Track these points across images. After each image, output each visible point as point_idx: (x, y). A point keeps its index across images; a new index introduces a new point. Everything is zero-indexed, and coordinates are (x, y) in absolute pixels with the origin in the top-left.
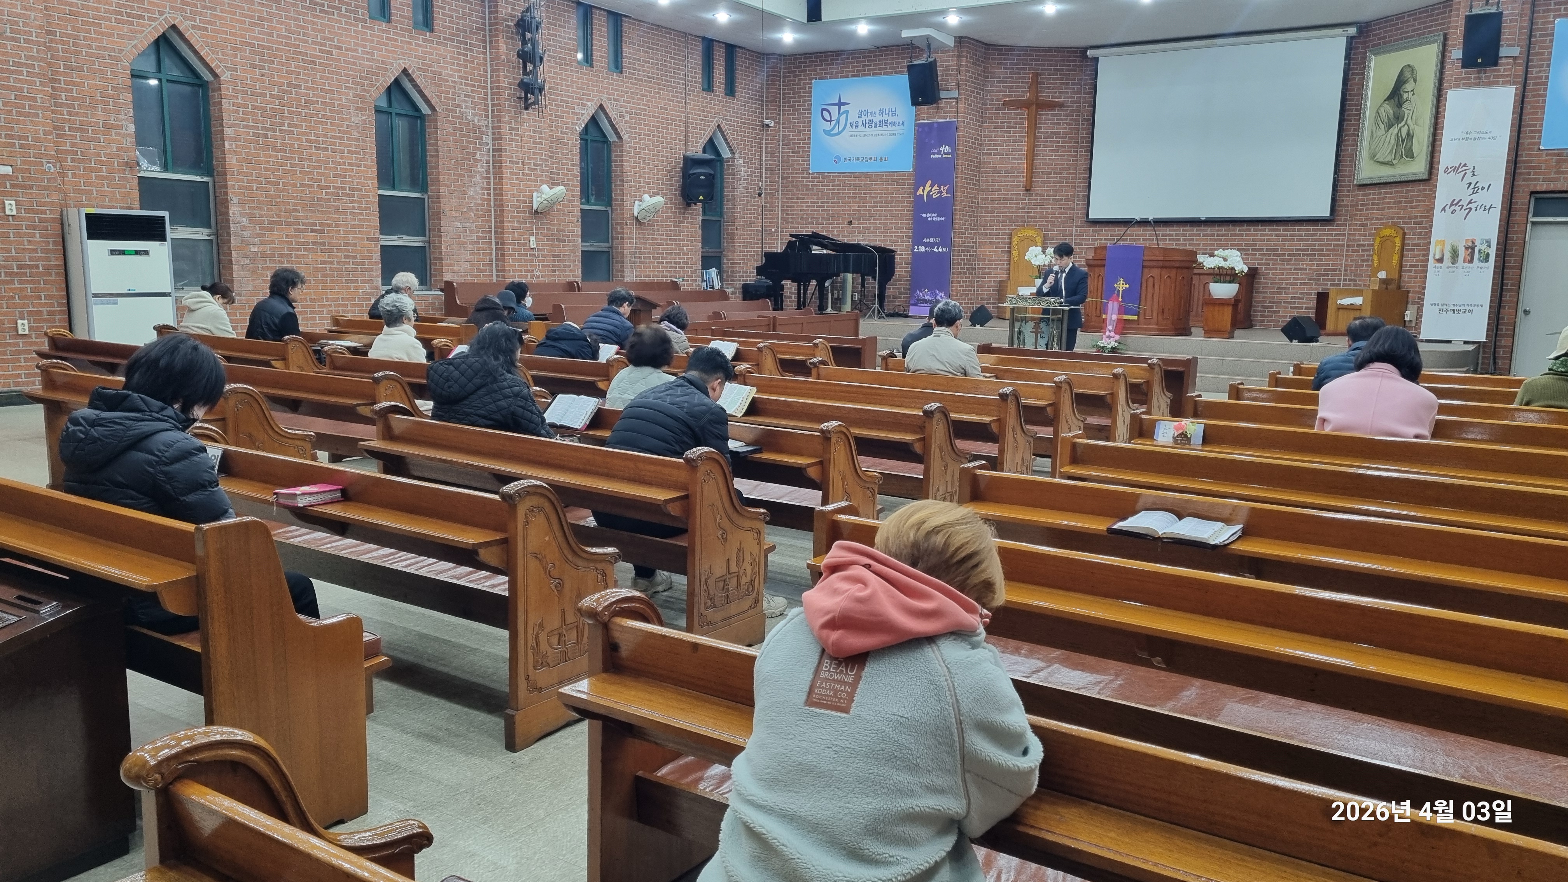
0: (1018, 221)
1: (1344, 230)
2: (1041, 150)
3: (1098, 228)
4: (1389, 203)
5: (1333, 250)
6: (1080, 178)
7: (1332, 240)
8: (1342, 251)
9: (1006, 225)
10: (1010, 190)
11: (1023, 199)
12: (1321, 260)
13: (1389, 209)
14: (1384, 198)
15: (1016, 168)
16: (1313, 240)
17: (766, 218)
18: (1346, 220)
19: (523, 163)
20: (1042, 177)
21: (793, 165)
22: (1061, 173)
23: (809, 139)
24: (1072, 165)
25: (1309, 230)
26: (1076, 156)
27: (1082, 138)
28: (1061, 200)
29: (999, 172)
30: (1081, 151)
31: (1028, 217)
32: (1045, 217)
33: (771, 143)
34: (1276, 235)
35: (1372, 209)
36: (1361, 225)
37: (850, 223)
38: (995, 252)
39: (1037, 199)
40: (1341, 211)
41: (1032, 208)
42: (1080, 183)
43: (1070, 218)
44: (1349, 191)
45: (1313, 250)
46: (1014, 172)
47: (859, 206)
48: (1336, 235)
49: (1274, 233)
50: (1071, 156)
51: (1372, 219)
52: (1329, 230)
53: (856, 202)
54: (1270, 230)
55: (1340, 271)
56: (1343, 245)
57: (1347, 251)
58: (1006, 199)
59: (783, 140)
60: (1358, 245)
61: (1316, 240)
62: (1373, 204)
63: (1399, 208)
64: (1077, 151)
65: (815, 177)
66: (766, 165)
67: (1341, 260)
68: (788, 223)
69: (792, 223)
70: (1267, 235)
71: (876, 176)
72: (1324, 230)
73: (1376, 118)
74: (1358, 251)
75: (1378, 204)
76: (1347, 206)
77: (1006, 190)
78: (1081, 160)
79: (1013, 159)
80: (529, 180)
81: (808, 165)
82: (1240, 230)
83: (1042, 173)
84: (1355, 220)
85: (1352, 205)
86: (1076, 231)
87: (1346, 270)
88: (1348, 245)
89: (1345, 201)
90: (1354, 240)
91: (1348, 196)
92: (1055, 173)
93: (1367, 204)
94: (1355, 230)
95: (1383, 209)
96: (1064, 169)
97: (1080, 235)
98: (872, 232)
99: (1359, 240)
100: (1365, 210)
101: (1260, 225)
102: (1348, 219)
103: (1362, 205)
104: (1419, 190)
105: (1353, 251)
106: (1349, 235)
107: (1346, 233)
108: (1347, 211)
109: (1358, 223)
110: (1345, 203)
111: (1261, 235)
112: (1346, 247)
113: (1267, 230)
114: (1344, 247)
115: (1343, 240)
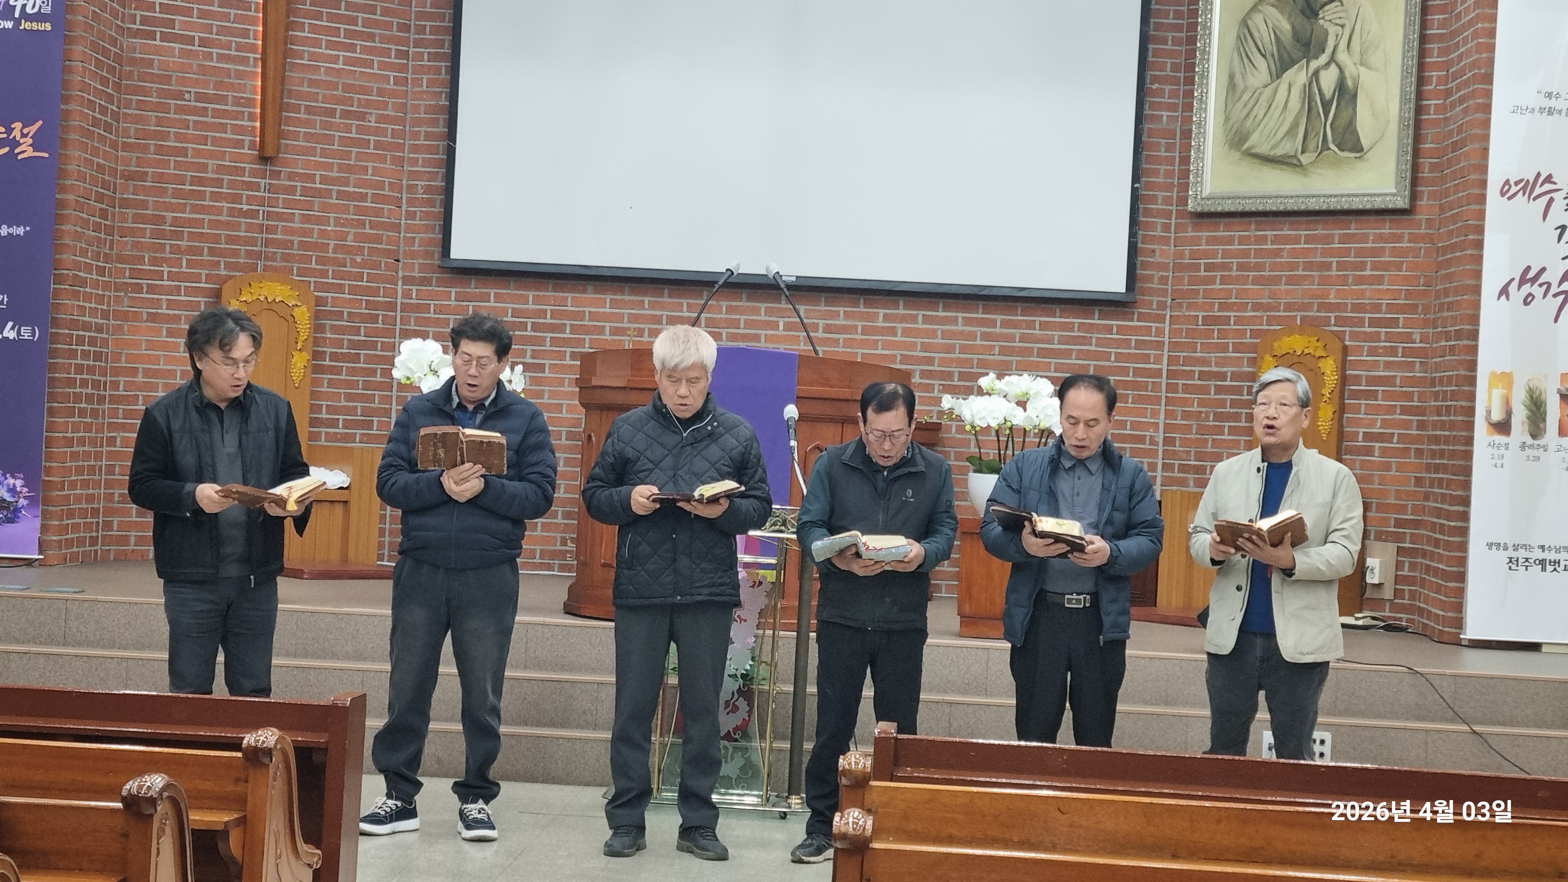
0: (236, 253)
1: (1160, 332)
3: (477, 290)
5: (1133, 386)
8: (1156, 386)
9: (201, 265)
10: (211, 156)
11: (251, 187)
13: (1291, 281)
15: (234, 87)
18: (1162, 306)
25: (1070, 327)
31: (267, 244)
35: (1243, 280)
36: (1207, 320)
38: (166, 347)
39: (293, 191)
44: (1174, 228)
46: (226, 101)
48: (1140, 344)
49: (979, 330)
51: (1242, 307)
52: (1121, 330)
54: (967, 322)
56: (1158, 373)
57: (1171, 388)
60: (1201, 375)
61: (1088, 355)
62: (1241, 266)
67: (1155, 414)
70: (960, 335)
72: (1113, 329)
73: (1240, 39)
74: (1200, 390)
75: (1260, 267)
76: (1164, 267)
82: (886, 318)
84: (1190, 307)
85: (1180, 267)
88: (1171, 374)
89: (1165, 253)
90: (1187, 361)
91: (1166, 241)
93: (1225, 267)
94: (1190, 333)
95: (1276, 280)
99: (1205, 362)
100: (1218, 281)
101: (941, 305)
102: (1169, 304)
103: (1209, 267)
104: (1380, 238)
105: (1187, 389)
106: (1174, 346)
107: (1166, 340)
108: (1164, 280)
109: (1201, 314)
110: (1158, 259)
111: (945, 335)
112: (1167, 378)
113: (960, 320)
114: (1161, 376)
115: (1158, 359)
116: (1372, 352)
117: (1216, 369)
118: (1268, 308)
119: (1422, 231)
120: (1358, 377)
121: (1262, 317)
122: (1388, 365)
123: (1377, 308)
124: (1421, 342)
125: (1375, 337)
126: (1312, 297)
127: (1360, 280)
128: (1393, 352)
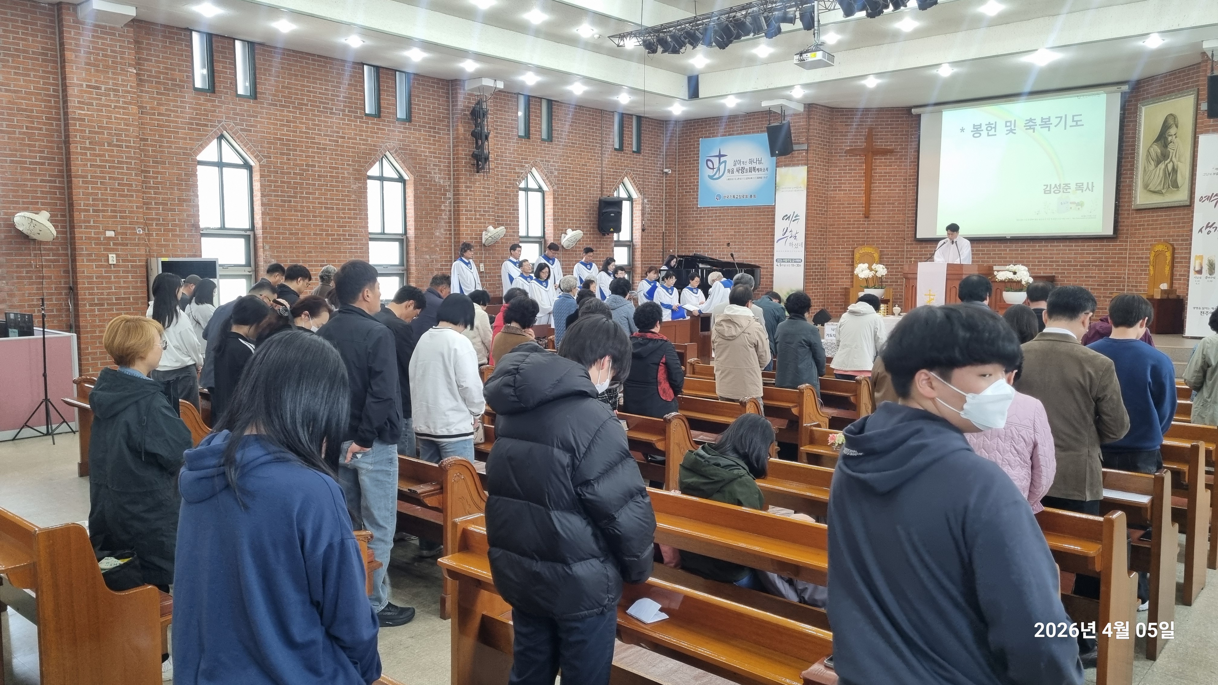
0: (859, 241)
1: (1126, 245)
2: (877, 187)
3: (924, 245)
4: (1161, 224)
5: (1118, 262)
6: (909, 207)
7: (1116, 254)
8: (1125, 262)
9: (850, 245)
10: (852, 218)
11: (862, 224)
12: (1108, 270)
13: (1161, 228)
15: (857, 200)
16: (1100, 254)
17: (666, 242)
18: (1127, 238)
19: (475, 211)
20: (878, 207)
21: (685, 202)
22: (893, 204)
23: (698, 182)
24: (902, 197)
25: (1097, 246)
26: (906, 190)
27: (910, 176)
28: (894, 224)
29: (843, 204)
30: (910, 186)
31: (867, 238)
32: (881, 238)
33: (670, 186)
34: (1069, 250)
35: (1148, 229)
36: (1139, 241)
37: (728, 244)
38: (841, 265)
39: (874, 224)
40: (1123, 230)
41: (871, 231)
42: (909, 210)
43: (901, 238)
44: (1128, 214)
45: (1100, 262)
46: (855, 204)
47: (735, 232)
48: (1119, 249)
50: (901, 190)
51: (1148, 237)
52: (1113, 246)
53: (732, 229)
55: (1124, 278)
56: (1126, 258)
57: (1129, 262)
58: (849, 224)
59: (679, 183)
60: (1137, 258)
61: (1102, 254)
62: (1148, 225)
63: (1169, 228)
64: (906, 186)
65: (703, 211)
66: (666, 202)
67: (1124, 270)
68: (682, 245)
69: (686, 245)
71: (748, 209)
72: (1109, 246)
73: (1147, 156)
74: (1138, 262)
76: (1127, 226)
77: (849, 218)
78: (909, 193)
79: (854, 194)
80: (480, 223)
81: (697, 201)
83: (878, 204)
84: (1135, 237)
85: (1132, 226)
86: (907, 248)
87: (1129, 278)
88: (1130, 258)
89: (1125, 222)
90: (1134, 254)
91: (1128, 218)
92: (888, 204)
93: (1143, 225)
94: (1134, 245)
95: (1156, 228)
96: (895, 200)
97: (910, 251)
98: (745, 252)
100: (1141, 229)
102: (1130, 237)
103: (1139, 225)
105: (1134, 262)
106: (1130, 249)
107: (1128, 248)
108: (1127, 230)
109: (1137, 240)
110: (1125, 224)
115: (1126, 254)
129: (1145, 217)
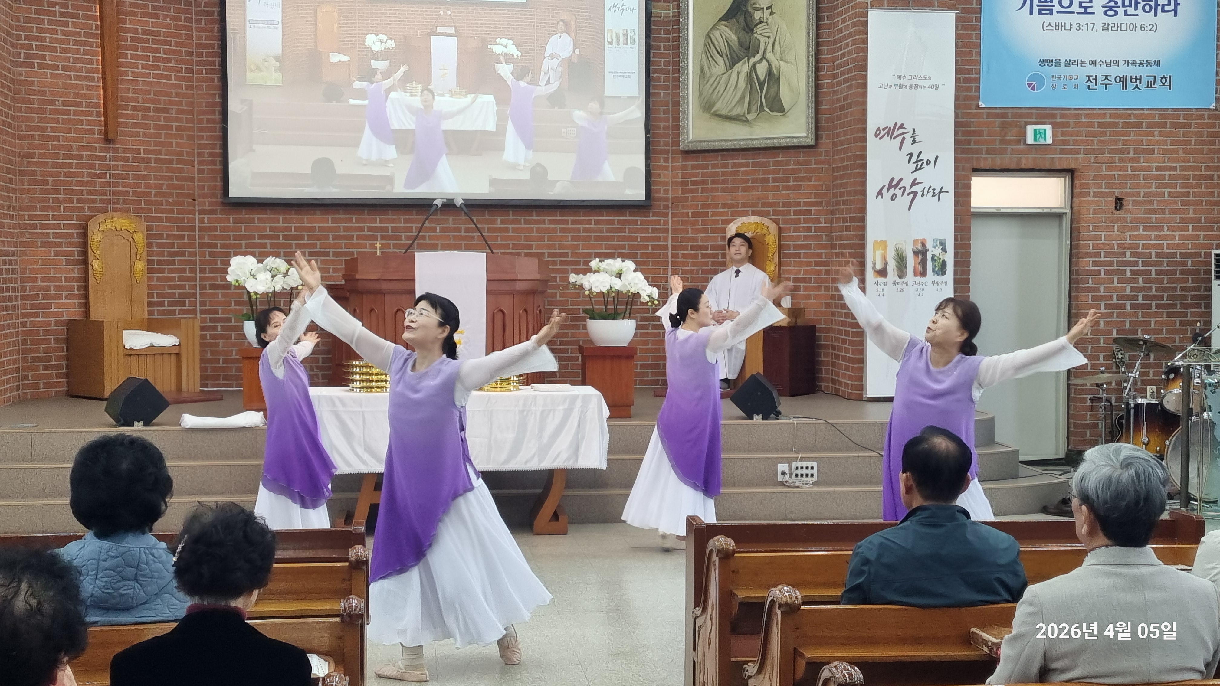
0: (94, 201)
1: (666, 222)
4: (746, 181)
5: (652, 255)
7: (649, 239)
8: (665, 256)
11: (100, 158)
13: (744, 190)
14: (736, 173)
16: (620, 239)
18: (666, 207)
25: (612, 222)
31: (113, 194)
35: (716, 190)
36: (694, 215)
41: (120, 176)
43: (188, 196)
44: (675, 160)
48: (654, 231)
49: (558, 226)
51: (716, 206)
52: (643, 222)
54: (551, 222)
56: (666, 247)
58: (69, 157)
60: (692, 248)
61: (624, 238)
62: (713, 182)
63: (765, 189)
70: (547, 230)
72: (639, 222)
73: (707, 47)
74: (693, 256)
75: (725, 182)
76: (666, 184)
77: (66, 139)
82: (502, 222)
84: (683, 207)
85: (677, 184)
86: (203, 218)
88: (674, 248)
89: (666, 176)
90: (683, 239)
91: (666, 168)
93: (704, 182)
94: (684, 223)
95: (735, 190)
99: (695, 240)
100: (700, 191)
101: (534, 213)
102: (670, 205)
103: (694, 183)
104: (798, 163)
105: (684, 256)
106: (674, 231)
107: (670, 227)
108: (666, 191)
109: (690, 211)
110: (662, 179)
111: (538, 230)
112: (672, 250)
113: (546, 221)
114: (668, 250)
115: (666, 239)
116: (796, 230)
117: (701, 244)
118: (732, 206)
119: (823, 158)
120: (789, 245)
121: (727, 212)
122: (806, 238)
123: (798, 204)
124: (825, 223)
125: (798, 221)
126: (758, 199)
127: (788, 188)
128: (809, 229)
129: (706, 167)
